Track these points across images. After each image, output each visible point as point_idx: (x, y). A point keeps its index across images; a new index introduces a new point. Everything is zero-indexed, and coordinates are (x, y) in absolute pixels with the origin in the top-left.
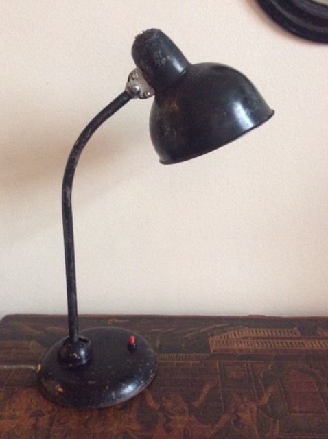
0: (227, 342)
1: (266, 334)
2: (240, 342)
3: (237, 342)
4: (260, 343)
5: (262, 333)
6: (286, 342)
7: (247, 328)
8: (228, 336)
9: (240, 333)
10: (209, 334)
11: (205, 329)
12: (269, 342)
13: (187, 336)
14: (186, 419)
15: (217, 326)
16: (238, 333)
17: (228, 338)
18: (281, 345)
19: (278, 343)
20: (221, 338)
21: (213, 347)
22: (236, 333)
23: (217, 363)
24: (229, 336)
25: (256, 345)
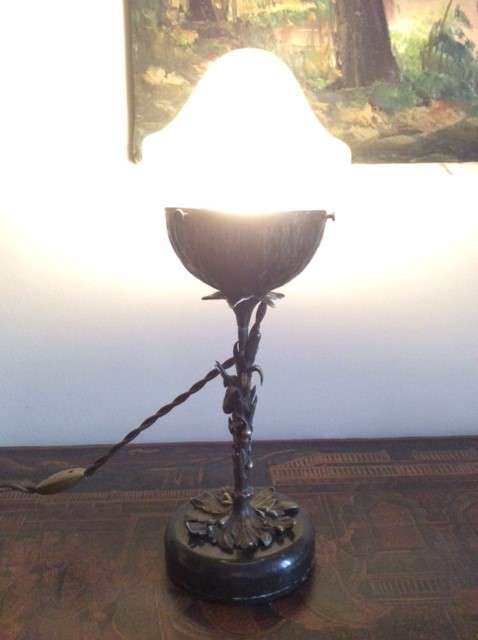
0: (294, 471)
1: (345, 459)
2: (312, 471)
3: (307, 470)
4: (338, 471)
5: (340, 459)
6: (372, 469)
7: (320, 453)
8: (295, 463)
9: (311, 460)
10: (270, 462)
12: (350, 470)
15: (280, 452)
16: (308, 459)
17: (295, 466)
18: (365, 472)
19: (361, 469)
21: (276, 478)
25: (333, 473)
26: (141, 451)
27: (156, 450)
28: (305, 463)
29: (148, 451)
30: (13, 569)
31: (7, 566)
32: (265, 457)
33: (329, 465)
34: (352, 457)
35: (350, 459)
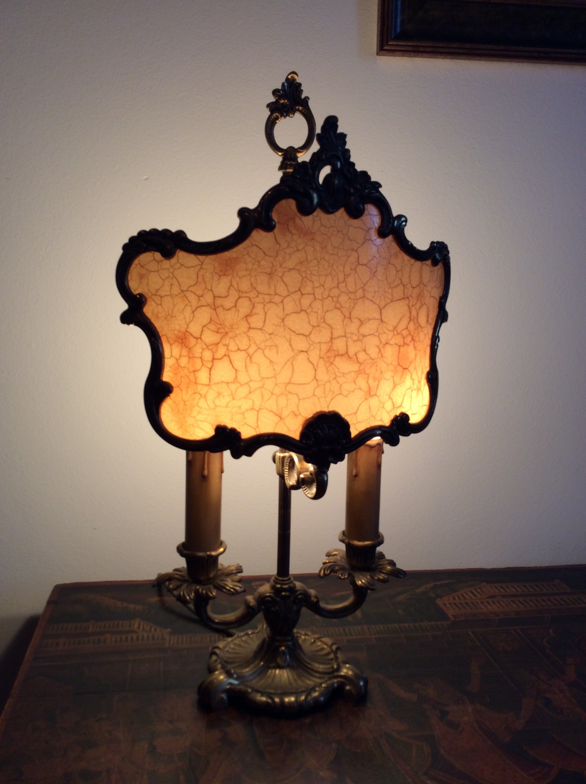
0: (467, 603)
1: (519, 589)
2: (488, 603)
3: (482, 603)
4: (517, 602)
5: (514, 590)
6: (555, 599)
7: (485, 584)
8: (462, 595)
10: (432, 595)
11: (422, 589)
12: (531, 601)
13: (399, 598)
14: (470, 709)
15: (438, 583)
16: (476, 590)
17: (465, 598)
18: (549, 603)
19: (543, 600)
20: (454, 599)
21: (450, 612)
22: (473, 591)
23: (470, 633)
24: (464, 594)
25: (515, 606)
28: (475, 595)
34: (525, 586)
35: (525, 589)
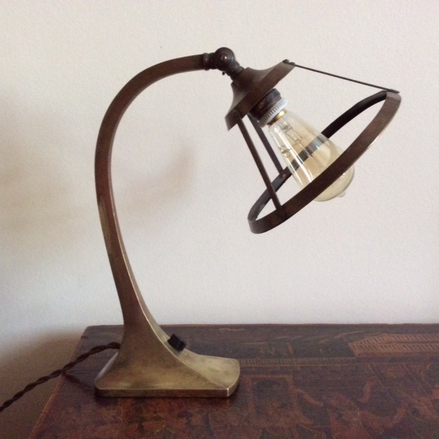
0: (369, 346)
1: (410, 338)
2: (386, 346)
3: (381, 346)
4: (407, 347)
5: (406, 339)
6: (435, 345)
7: (385, 334)
8: (368, 341)
9: (381, 338)
10: (346, 340)
12: (417, 346)
14: (359, 413)
15: (351, 333)
18: (431, 348)
21: (357, 352)
22: (376, 338)
23: (369, 366)
25: (405, 349)
26: (229, 330)
27: (242, 330)
28: (377, 341)
29: (237, 330)
30: (161, 415)
31: (155, 412)
32: (339, 336)
33: (398, 342)
34: (415, 336)
35: (414, 338)
